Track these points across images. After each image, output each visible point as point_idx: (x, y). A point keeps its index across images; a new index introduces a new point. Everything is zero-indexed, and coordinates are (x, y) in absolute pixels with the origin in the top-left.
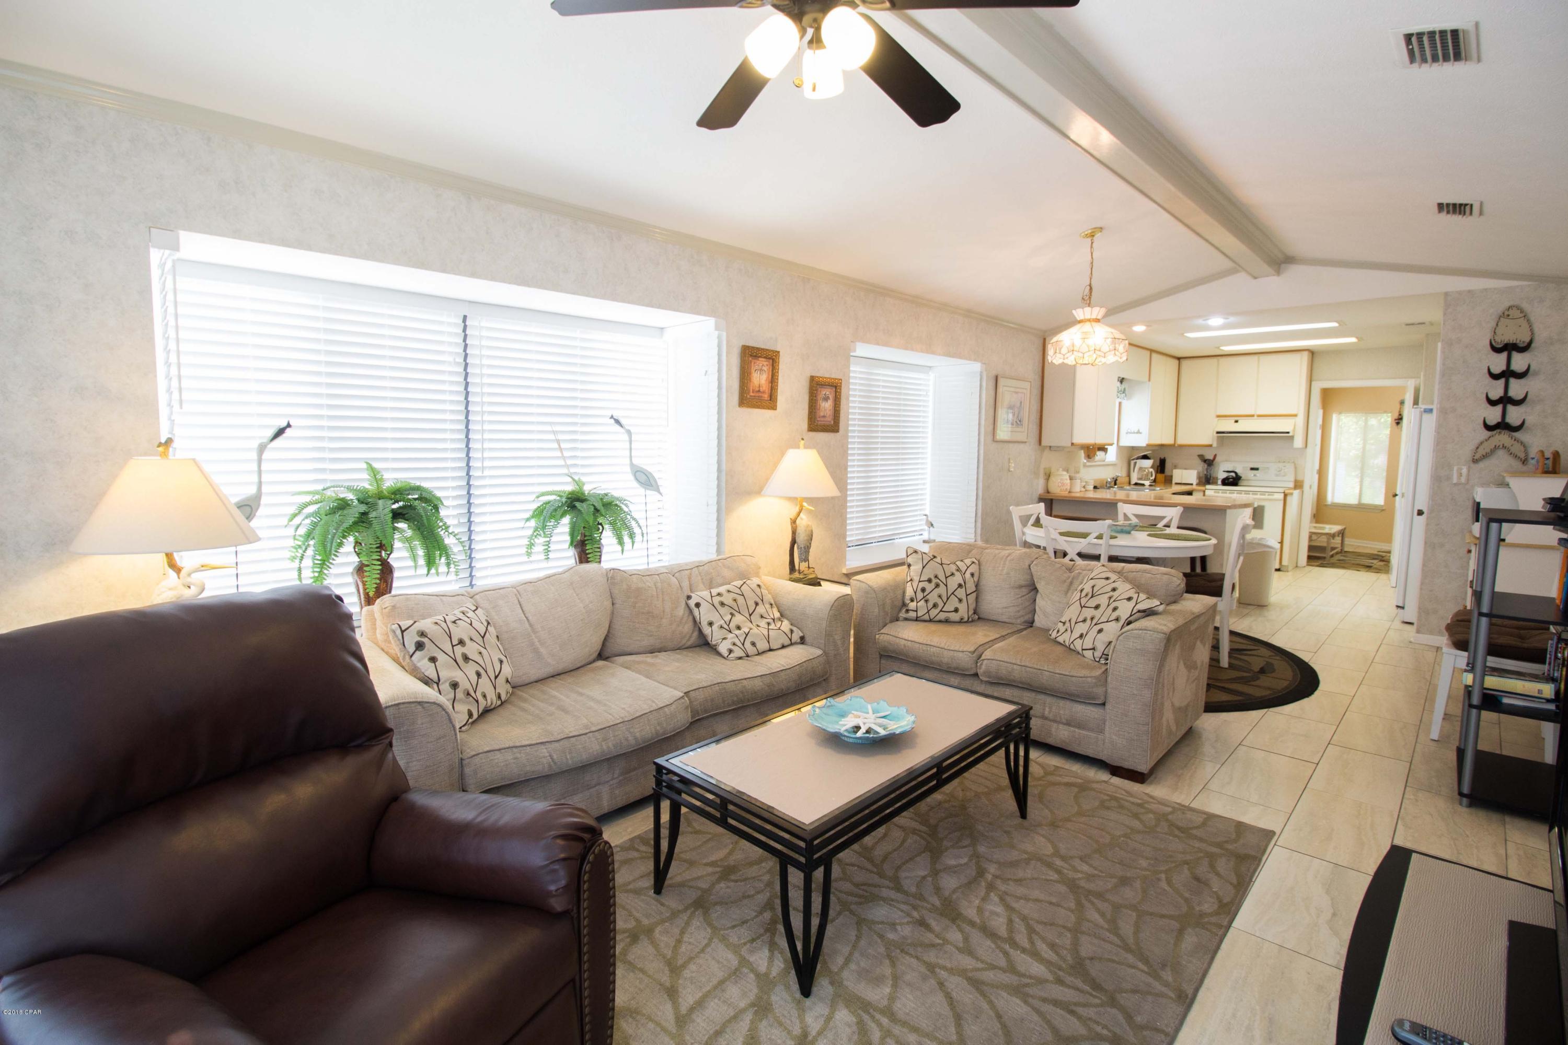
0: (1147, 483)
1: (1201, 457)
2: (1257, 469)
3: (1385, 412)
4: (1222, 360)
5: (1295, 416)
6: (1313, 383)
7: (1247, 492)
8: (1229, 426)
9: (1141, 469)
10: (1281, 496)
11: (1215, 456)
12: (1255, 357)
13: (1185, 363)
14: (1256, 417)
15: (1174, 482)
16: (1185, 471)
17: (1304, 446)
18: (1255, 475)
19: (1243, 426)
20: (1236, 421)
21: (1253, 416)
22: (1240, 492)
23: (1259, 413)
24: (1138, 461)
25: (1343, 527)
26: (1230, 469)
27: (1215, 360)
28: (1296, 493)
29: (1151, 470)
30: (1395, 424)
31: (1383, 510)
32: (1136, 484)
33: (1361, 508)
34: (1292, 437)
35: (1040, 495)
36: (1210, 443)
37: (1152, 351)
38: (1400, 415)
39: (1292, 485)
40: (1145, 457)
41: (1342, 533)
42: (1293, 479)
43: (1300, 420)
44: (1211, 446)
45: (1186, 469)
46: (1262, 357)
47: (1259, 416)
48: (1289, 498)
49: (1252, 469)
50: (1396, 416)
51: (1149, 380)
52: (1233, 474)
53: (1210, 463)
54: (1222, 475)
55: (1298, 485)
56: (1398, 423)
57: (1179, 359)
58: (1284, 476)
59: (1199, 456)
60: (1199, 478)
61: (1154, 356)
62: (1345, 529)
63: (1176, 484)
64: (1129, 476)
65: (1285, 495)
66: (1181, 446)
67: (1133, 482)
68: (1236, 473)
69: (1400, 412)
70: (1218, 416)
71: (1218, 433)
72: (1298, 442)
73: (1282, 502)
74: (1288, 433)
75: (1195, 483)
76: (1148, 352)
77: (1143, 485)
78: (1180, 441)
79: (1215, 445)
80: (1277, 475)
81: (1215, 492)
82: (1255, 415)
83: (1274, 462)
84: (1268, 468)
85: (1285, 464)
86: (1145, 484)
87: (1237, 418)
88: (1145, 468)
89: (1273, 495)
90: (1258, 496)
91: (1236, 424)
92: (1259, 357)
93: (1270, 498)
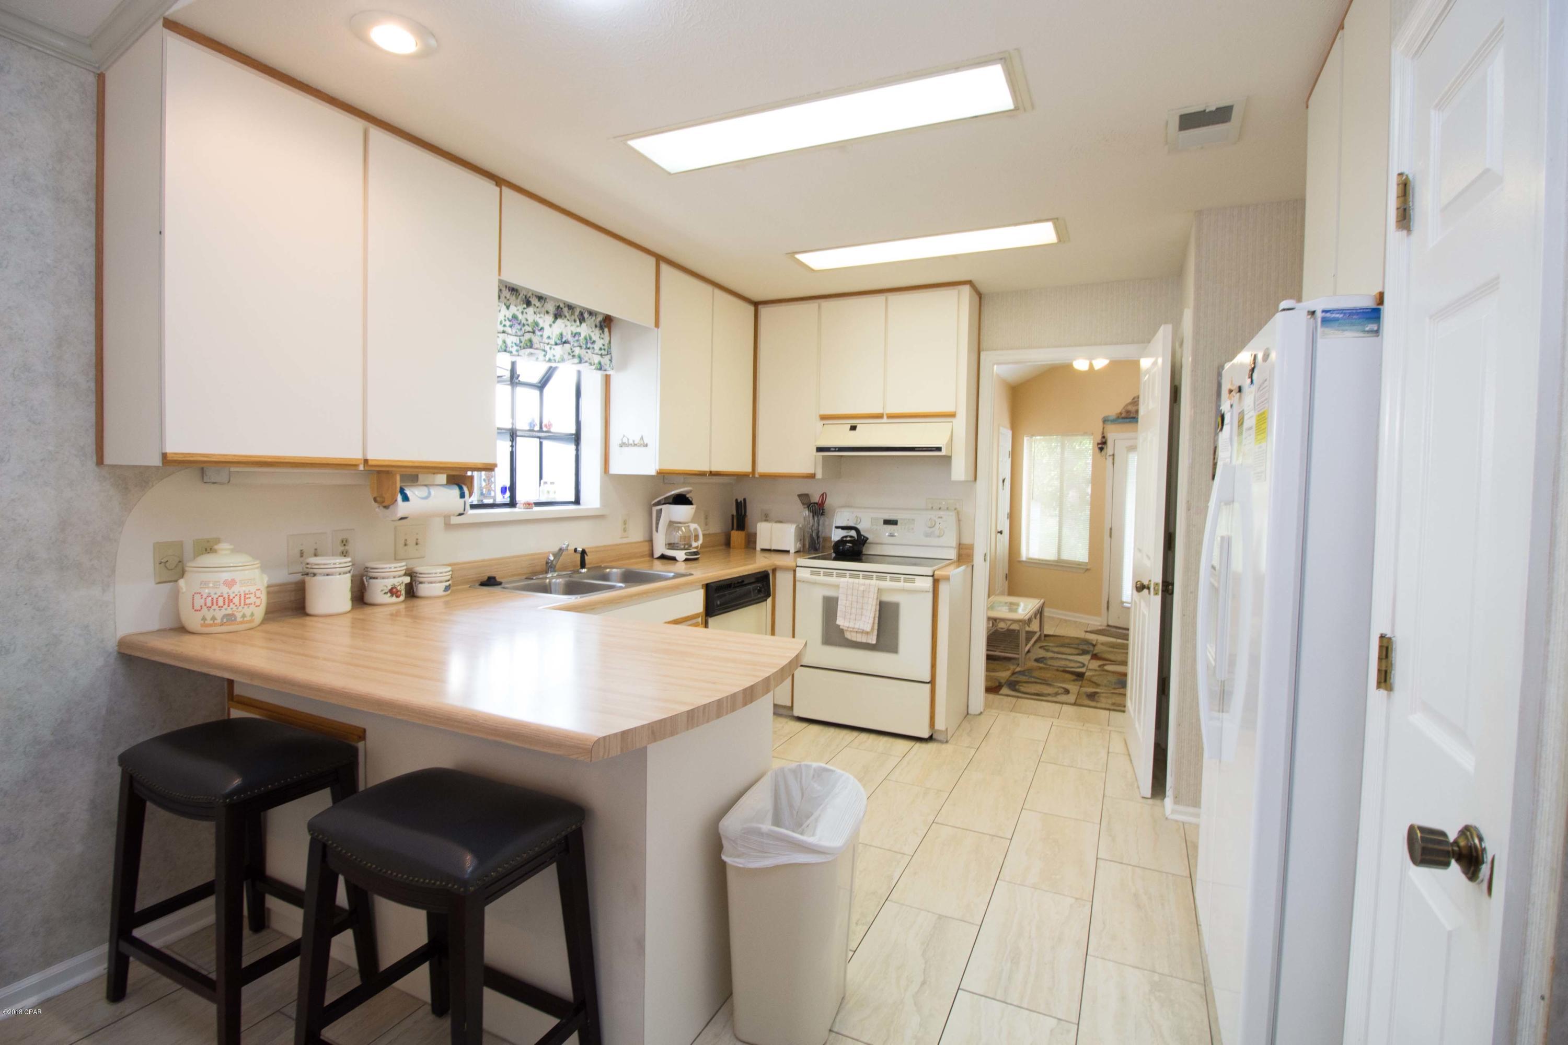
0: (680, 555)
1: (804, 498)
2: (894, 522)
3: (1085, 434)
4: (826, 304)
5: (953, 415)
6: (982, 354)
7: (868, 574)
8: (841, 437)
9: (672, 525)
10: (928, 583)
11: (823, 496)
12: (880, 298)
13: (764, 311)
14: (885, 420)
15: (758, 548)
16: (777, 527)
17: (972, 478)
18: (892, 535)
19: (868, 436)
20: (853, 428)
21: (880, 416)
22: (854, 574)
23: (891, 410)
24: (664, 507)
25: (1042, 601)
26: (851, 524)
27: (813, 306)
28: (957, 573)
29: (693, 526)
30: (1097, 450)
31: (1087, 570)
32: (663, 557)
33: (1060, 566)
34: (948, 458)
35: (122, 643)
36: (810, 471)
37: (660, 259)
38: (1104, 437)
39: (952, 554)
40: (681, 499)
41: (1040, 613)
42: (954, 543)
43: (961, 425)
44: (812, 476)
45: (781, 522)
46: (893, 298)
47: (890, 416)
48: (943, 588)
49: (887, 522)
50: (1099, 439)
51: (657, 325)
52: (853, 533)
53: (818, 509)
54: (837, 535)
55: (964, 555)
56: (1101, 449)
57: (756, 304)
58: (940, 536)
59: (800, 496)
60: (799, 537)
61: (664, 267)
62: (1044, 604)
63: (763, 550)
64: (651, 541)
65: (936, 582)
66: (765, 477)
67: (657, 554)
68: (857, 530)
69: (1103, 433)
70: (823, 418)
71: (820, 449)
72: (959, 470)
73: (930, 595)
74: (939, 449)
75: (792, 551)
76: (652, 261)
77: (673, 559)
78: (762, 468)
79: (819, 476)
80: (927, 535)
81: (812, 573)
82: (883, 414)
83: (926, 509)
84: (913, 520)
85: (941, 513)
86: (677, 558)
87: (854, 422)
88: (680, 523)
89: (913, 581)
90: (887, 584)
91: (853, 432)
92: (886, 300)
93: (908, 585)
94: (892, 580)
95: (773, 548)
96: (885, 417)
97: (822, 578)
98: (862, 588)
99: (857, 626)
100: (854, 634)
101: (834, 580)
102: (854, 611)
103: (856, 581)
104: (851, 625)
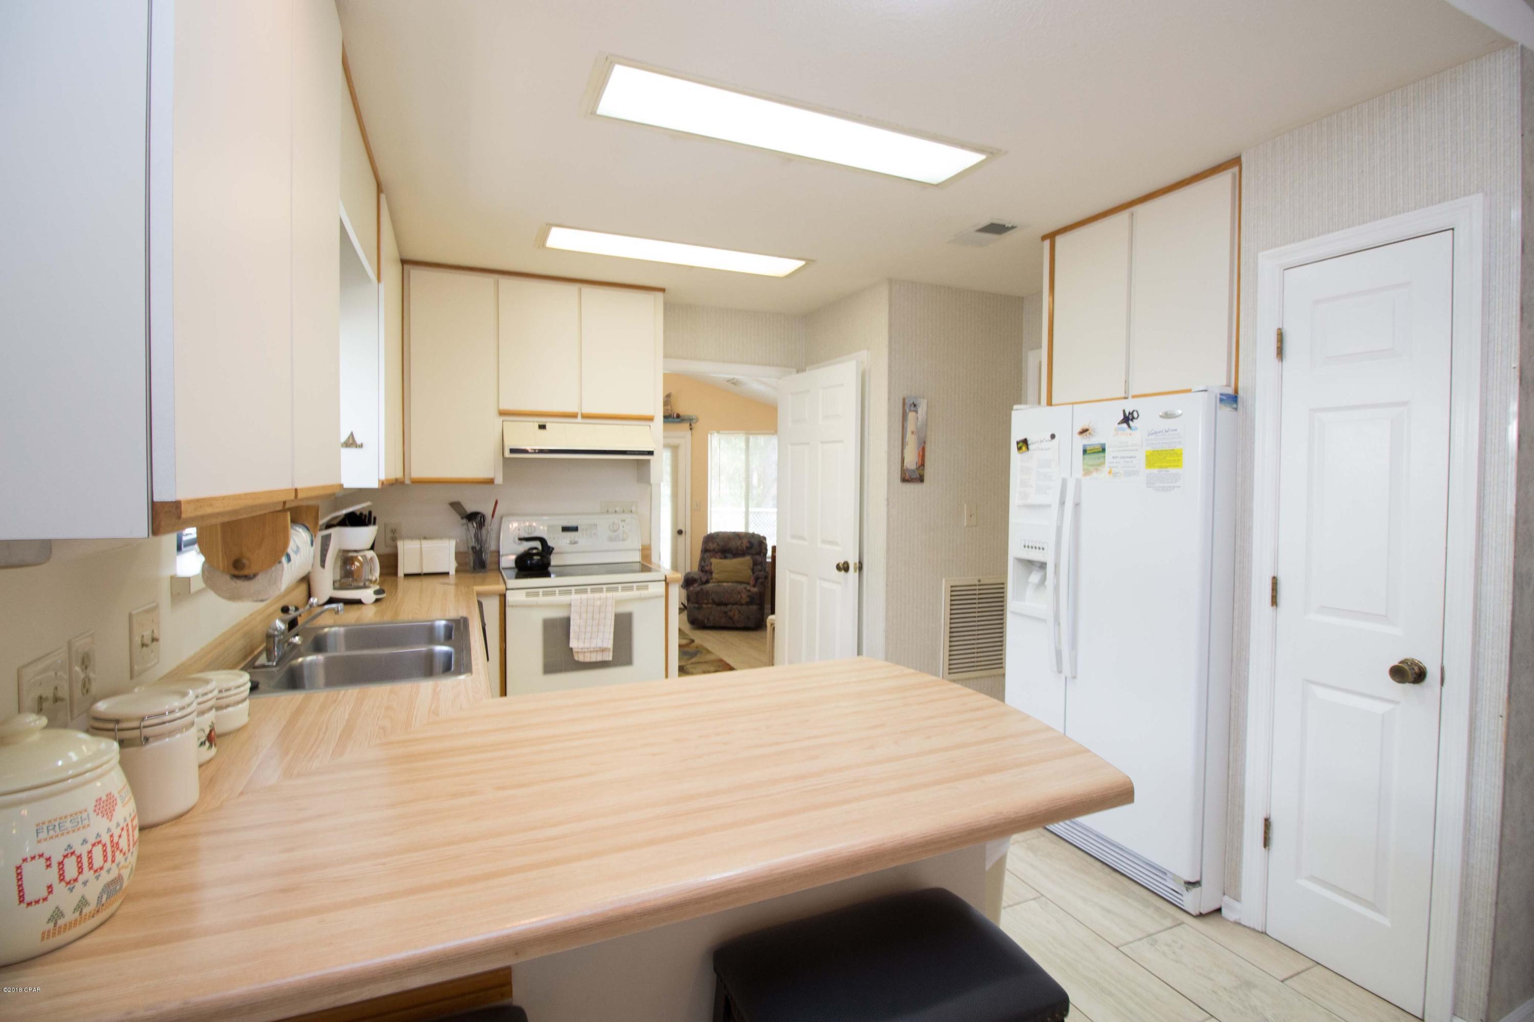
0: (367, 595)
1: (456, 506)
2: (575, 529)
4: (506, 283)
5: (648, 419)
8: (527, 436)
9: (344, 555)
10: (661, 588)
11: (496, 505)
12: (573, 288)
13: (410, 272)
14: (579, 419)
15: (401, 574)
16: (427, 545)
18: (575, 543)
19: (559, 437)
20: (542, 427)
21: (574, 416)
23: (587, 410)
24: (334, 532)
27: (488, 281)
29: (371, 554)
36: (487, 475)
39: (638, 557)
40: (356, 520)
42: (637, 546)
43: (659, 429)
44: (491, 482)
45: (428, 538)
46: (587, 290)
47: (585, 416)
48: (673, 590)
49: (565, 529)
52: (537, 544)
53: (477, 521)
54: (513, 548)
55: (645, 556)
57: (404, 263)
58: (624, 540)
60: (458, 555)
63: (407, 576)
65: (667, 585)
66: (417, 484)
68: (542, 541)
70: (502, 413)
71: (505, 451)
73: (663, 600)
74: (651, 453)
75: (452, 572)
77: (359, 602)
79: (499, 480)
80: (611, 539)
81: (528, 595)
82: (577, 414)
83: (602, 513)
84: (595, 525)
85: (623, 516)
86: (363, 601)
87: (542, 420)
88: (356, 551)
89: (646, 588)
90: (620, 594)
91: (542, 431)
92: (580, 291)
93: (644, 593)
94: (624, 589)
95: (426, 570)
96: (579, 416)
97: (541, 599)
98: (598, 603)
99: (593, 645)
100: (587, 655)
101: (559, 599)
102: (589, 629)
103: (584, 596)
104: (587, 645)
